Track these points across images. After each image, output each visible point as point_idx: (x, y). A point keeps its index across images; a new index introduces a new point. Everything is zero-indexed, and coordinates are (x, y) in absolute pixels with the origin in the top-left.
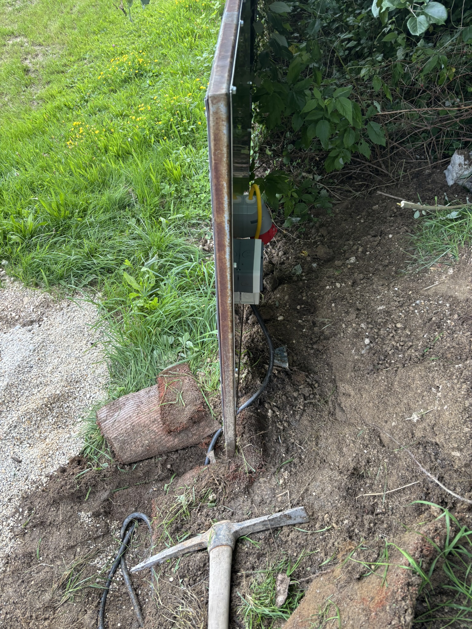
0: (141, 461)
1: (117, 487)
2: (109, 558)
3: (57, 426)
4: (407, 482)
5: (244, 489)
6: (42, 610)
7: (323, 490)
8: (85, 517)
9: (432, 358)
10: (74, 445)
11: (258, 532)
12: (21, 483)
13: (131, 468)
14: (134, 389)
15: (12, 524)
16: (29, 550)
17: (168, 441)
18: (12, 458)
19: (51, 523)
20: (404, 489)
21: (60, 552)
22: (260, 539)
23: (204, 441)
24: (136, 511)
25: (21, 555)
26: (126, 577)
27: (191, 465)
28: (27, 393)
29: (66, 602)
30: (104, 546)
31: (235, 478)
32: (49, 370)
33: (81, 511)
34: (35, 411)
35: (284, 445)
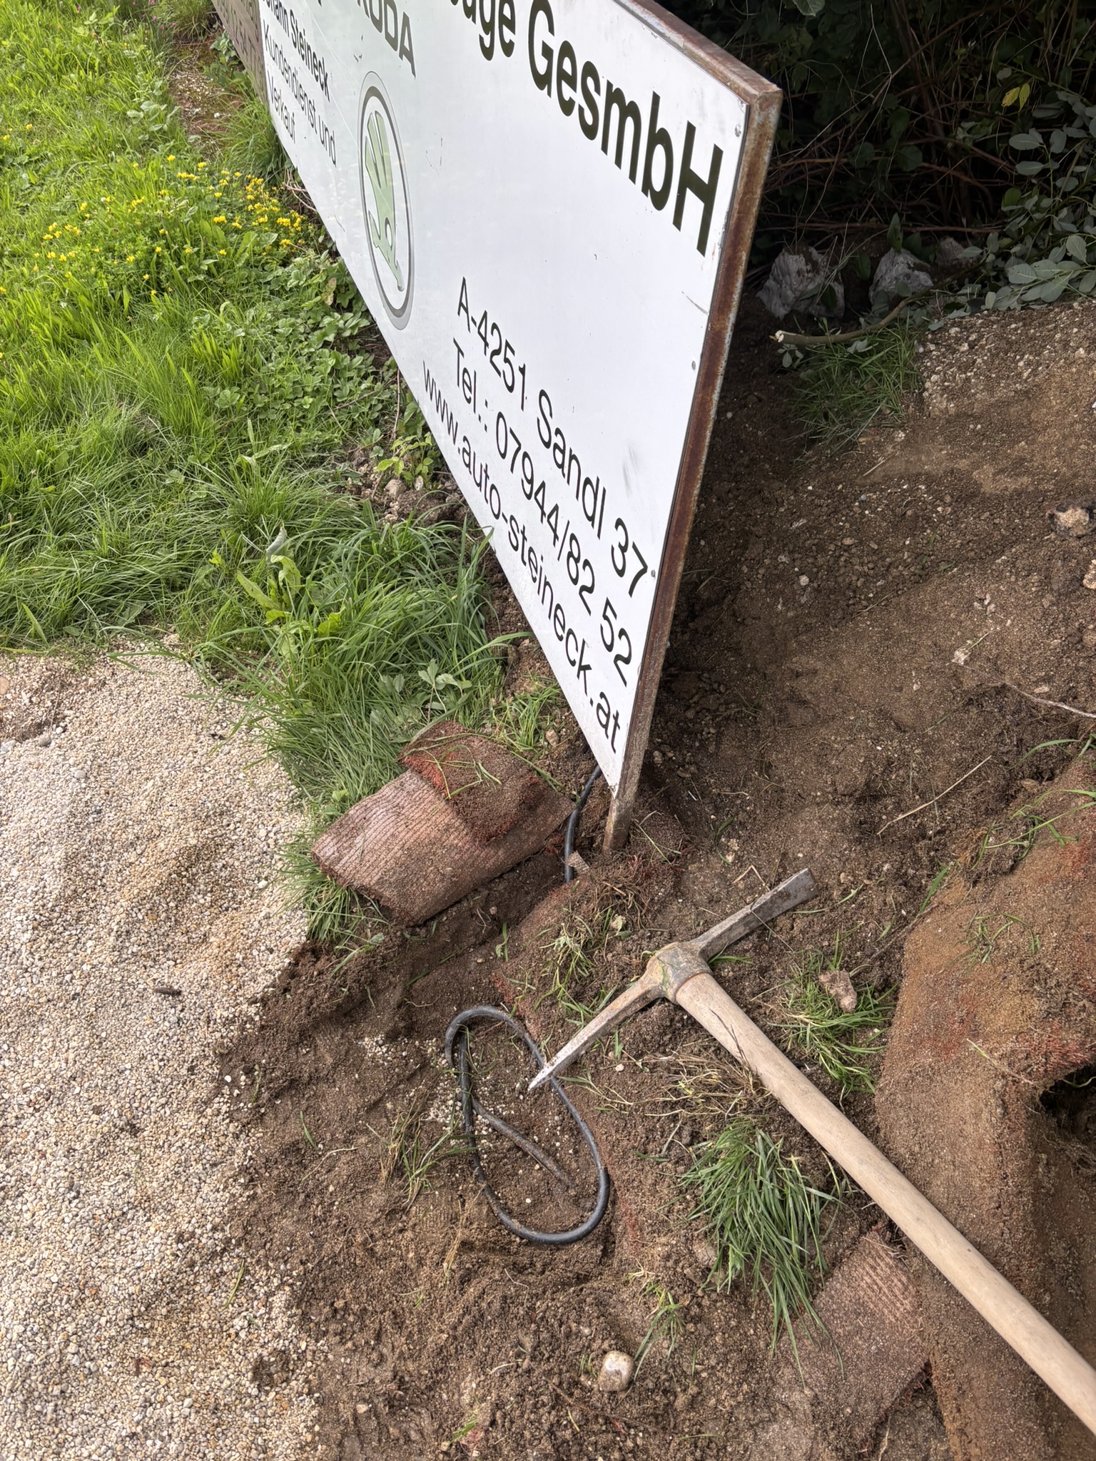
0: (441, 913)
1: (412, 975)
2: (451, 1102)
3: (218, 908)
4: (968, 768)
5: (674, 887)
6: (383, 1220)
7: (814, 843)
8: (373, 1046)
9: (942, 568)
10: (288, 926)
11: (736, 943)
12: (202, 1031)
13: (428, 931)
14: (366, 790)
15: (225, 1108)
16: (288, 1139)
17: (487, 858)
18: (157, 991)
19: (310, 1077)
20: (964, 781)
21: (357, 1120)
22: (747, 951)
23: (548, 844)
24: (460, 1010)
25: (277, 1155)
26: (498, 1123)
27: (529, 898)
28: (114, 865)
29: (419, 1194)
30: (432, 1088)
31: (648, 876)
32: (145, 807)
33: (362, 1038)
34: (158, 891)
35: (707, 800)
